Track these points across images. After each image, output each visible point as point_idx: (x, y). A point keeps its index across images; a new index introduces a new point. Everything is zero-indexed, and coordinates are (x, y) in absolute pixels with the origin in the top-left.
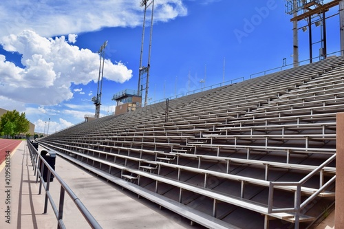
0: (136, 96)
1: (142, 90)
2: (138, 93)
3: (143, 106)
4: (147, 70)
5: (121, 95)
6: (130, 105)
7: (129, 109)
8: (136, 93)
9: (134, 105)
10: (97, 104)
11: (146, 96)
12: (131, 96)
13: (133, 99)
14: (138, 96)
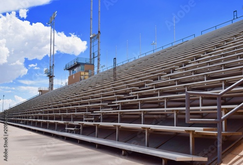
0: (88, 64)
1: (94, 58)
2: (91, 61)
3: (96, 73)
4: (98, 37)
5: (73, 64)
6: (83, 73)
7: (82, 77)
8: (88, 61)
9: (87, 74)
10: (51, 77)
11: (98, 63)
12: (83, 64)
13: (86, 67)
14: (90, 64)
